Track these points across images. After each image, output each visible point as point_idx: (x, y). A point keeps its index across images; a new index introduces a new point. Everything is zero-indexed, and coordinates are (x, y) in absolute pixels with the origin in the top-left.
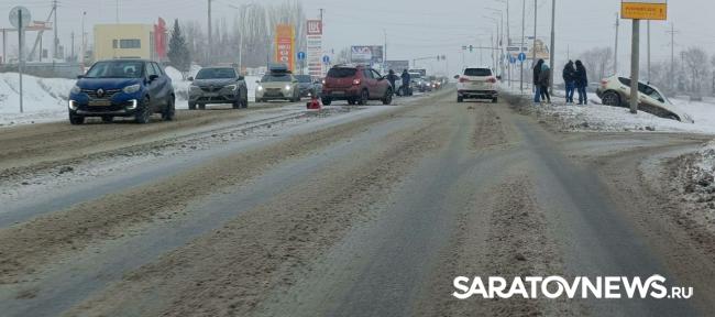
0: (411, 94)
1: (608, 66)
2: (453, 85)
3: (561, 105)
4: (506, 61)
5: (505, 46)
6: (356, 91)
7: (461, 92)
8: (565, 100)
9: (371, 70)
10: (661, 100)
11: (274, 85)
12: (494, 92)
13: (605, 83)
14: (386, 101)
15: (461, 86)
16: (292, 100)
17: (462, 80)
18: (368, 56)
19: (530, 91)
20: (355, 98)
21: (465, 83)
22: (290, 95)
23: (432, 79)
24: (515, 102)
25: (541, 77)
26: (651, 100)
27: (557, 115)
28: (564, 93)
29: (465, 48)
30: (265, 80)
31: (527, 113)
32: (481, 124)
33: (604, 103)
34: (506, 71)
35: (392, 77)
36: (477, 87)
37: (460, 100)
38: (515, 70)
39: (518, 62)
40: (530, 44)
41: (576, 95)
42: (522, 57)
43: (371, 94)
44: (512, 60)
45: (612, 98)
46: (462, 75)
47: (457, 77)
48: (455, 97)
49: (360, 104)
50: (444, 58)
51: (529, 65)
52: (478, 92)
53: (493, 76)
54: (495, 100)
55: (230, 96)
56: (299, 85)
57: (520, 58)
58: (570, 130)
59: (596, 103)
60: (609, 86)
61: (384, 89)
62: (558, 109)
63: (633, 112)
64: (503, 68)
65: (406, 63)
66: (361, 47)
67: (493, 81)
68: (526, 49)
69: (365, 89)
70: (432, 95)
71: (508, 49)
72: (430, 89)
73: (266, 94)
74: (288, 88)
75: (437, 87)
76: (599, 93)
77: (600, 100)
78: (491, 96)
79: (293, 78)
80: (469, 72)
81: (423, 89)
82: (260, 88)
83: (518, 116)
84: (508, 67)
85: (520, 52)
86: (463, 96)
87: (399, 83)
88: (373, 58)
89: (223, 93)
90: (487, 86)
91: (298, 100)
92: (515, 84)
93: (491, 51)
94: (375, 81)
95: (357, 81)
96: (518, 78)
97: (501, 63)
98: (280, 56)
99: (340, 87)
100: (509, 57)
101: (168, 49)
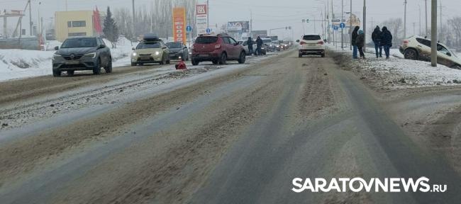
0: (265, 54)
1: (399, 31)
2: (296, 46)
3: (374, 60)
4: (331, 29)
5: (330, 19)
6: (216, 54)
7: (301, 50)
8: (375, 56)
11: (146, 51)
12: (322, 50)
13: (405, 42)
14: (241, 61)
15: (301, 47)
16: (161, 63)
17: (302, 43)
18: (240, 28)
19: (348, 49)
20: (218, 60)
21: (304, 45)
22: (159, 59)
23: (281, 42)
24: (338, 58)
25: (357, 39)
27: (373, 70)
28: (374, 50)
29: (304, 21)
30: (139, 47)
31: (349, 69)
32: (311, 81)
33: (406, 58)
34: (331, 36)
35: (250, 42)
36: (312, 48)
37: (300, 56)
38: (337, 35)
39: (340, 29)
40: (347, 17)
41: (383, 52)
42: (342, 26)
43: (229, 56)
44: (336, 28)
45: (412, 54)
46: (301, 40)
47: (298, 41)
48: (297, 54)
49: (221, 64)
50: (290, 28)
51: (346, 31)
52: (312, 51)
53: (322, 40)
54: (323, 56)
55: (89, 63)
56: (167, 50)
57: (341, 26)
58: (390, 87)
59: (400, 58)
60: (409, 45)
61: (239, 51)
62: (373, 65)
63: (434, 65)
64: (329, 34)
65: (265, 32)
66: (234, 23)
67: (321, 43)
68: (344, 20)
69: (225, 52)
70: (280, 53)
71: (332, 21)
72: (279, 50)
73: (139, 59)
74: (157, 53)
75: (284, 48)
76: (401, 50)
77: (402, 56)
78: (321, 53)
79: (162, 45)
80: (306, 37)
82: (135, 54)
83: (341, 72)
84: (333, 33)
85: (341, 22)
86: (303, 53)
87: (255, 46)
88: (243, 29)
89: (83, 60)
90: (318, 47)
91: (168, 62)
92: (338, 44)
93: (321, 22)
94: (232, 46)
95: (217, 46)
96: (340, 40)
97: (328, 30)
98: (176, 29)
99: (205, 51)
100: (333, 26)
101: (103, 26)
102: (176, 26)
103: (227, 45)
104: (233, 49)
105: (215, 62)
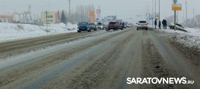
4: (148, 19)
5: (148, 15)
7: (138, 27)
9: (118, 22)
10: (183, 28)
12: (147, 27)
14: (122, 29)
15: (138, 26)
16: (103, 29)
17: (139, 24)
23: (130, 24)
26: (181, 28)
29: (137, 16)
33: (171, 29)
34: (149, 22)
36: (143, 26)
37: (138, 29)
38: (151, 22)
39: (151, 20)
40: (154, 15)
42: (152, 18)
43: (119, 28)
45: (172, 27)
47: (137, 23)
48: (136, 29)
49: (116, 30)
50: (132, 19)
51: (154, 20)
53: (147, 23)
60: (171, 25)
63: (175, 30)
65: (122, 20)
66: (110, 16)
67: (147, 24)
68: (153, 16)
69: (117, 26)
70: (130, 28)
71: (149, 16)
75: (131, 26)
76: (169, 27)
77: (170, 28)
78: (146, 29)
80: (140, 22)
81: (128, 27)
84: (149, 21)
85: (152, 17)
88: (113, 19)
90: (145, 26)
93: (144, 17)
94: (119, 25)
95: (115, 25)
96: (152, 24)
97: (147, 20)
98: (91, 19)
99: (112, 26)
100: (149, 18)
101: (61, 18)
102: (91, 18)
103: (118, 25)
104: (119, 26)
105: (114, 30)
